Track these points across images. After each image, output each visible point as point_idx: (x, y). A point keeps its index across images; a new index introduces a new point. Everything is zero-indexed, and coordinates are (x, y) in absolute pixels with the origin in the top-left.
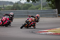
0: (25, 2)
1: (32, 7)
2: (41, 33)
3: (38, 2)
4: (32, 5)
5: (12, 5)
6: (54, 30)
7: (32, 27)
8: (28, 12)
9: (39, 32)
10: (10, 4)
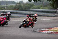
0: (27, 2)
1: (34, 6)
2: (42, 32)
3: (40, 2)
4: (33, 4)
5: (14, 5)
6: (55, 29)
8: (30, 11)
9: (41, 31)
10: (12, 4)
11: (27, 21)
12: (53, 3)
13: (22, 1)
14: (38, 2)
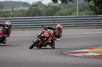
1: (61, 11)
5: (27, 8)
6: (99, 50)
7: (48, 46)
9: (73, 53)
11: (44, 36)
12: (96, 5)
13: (40, 2)
14: (69, 3)
